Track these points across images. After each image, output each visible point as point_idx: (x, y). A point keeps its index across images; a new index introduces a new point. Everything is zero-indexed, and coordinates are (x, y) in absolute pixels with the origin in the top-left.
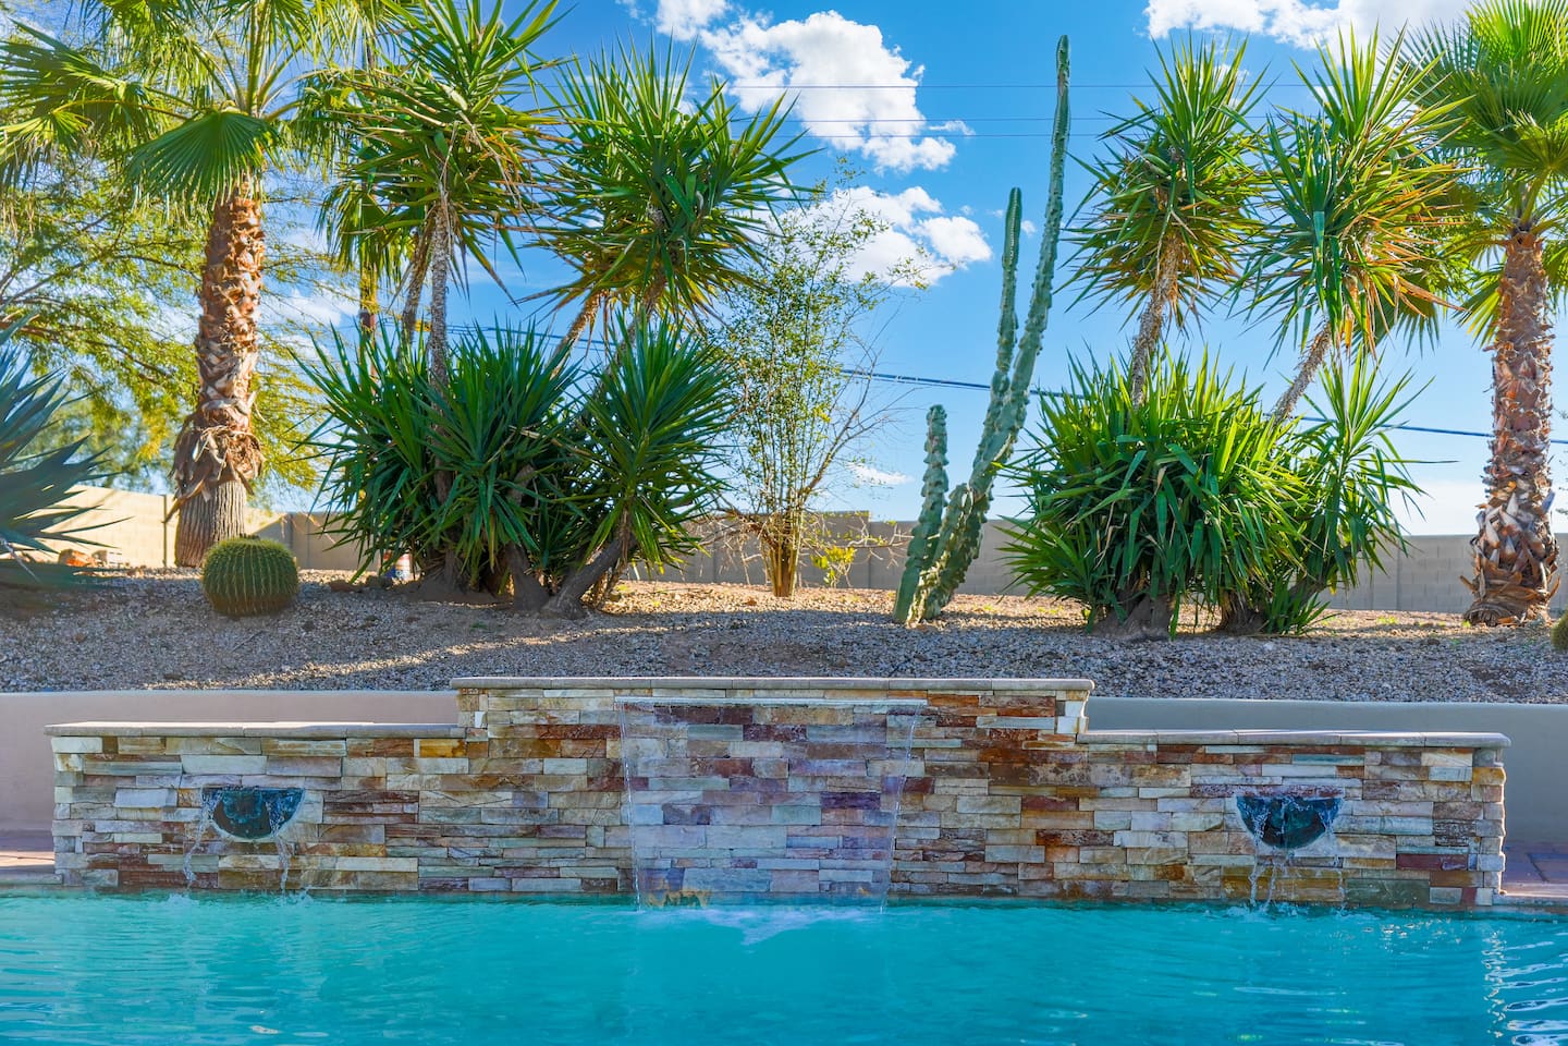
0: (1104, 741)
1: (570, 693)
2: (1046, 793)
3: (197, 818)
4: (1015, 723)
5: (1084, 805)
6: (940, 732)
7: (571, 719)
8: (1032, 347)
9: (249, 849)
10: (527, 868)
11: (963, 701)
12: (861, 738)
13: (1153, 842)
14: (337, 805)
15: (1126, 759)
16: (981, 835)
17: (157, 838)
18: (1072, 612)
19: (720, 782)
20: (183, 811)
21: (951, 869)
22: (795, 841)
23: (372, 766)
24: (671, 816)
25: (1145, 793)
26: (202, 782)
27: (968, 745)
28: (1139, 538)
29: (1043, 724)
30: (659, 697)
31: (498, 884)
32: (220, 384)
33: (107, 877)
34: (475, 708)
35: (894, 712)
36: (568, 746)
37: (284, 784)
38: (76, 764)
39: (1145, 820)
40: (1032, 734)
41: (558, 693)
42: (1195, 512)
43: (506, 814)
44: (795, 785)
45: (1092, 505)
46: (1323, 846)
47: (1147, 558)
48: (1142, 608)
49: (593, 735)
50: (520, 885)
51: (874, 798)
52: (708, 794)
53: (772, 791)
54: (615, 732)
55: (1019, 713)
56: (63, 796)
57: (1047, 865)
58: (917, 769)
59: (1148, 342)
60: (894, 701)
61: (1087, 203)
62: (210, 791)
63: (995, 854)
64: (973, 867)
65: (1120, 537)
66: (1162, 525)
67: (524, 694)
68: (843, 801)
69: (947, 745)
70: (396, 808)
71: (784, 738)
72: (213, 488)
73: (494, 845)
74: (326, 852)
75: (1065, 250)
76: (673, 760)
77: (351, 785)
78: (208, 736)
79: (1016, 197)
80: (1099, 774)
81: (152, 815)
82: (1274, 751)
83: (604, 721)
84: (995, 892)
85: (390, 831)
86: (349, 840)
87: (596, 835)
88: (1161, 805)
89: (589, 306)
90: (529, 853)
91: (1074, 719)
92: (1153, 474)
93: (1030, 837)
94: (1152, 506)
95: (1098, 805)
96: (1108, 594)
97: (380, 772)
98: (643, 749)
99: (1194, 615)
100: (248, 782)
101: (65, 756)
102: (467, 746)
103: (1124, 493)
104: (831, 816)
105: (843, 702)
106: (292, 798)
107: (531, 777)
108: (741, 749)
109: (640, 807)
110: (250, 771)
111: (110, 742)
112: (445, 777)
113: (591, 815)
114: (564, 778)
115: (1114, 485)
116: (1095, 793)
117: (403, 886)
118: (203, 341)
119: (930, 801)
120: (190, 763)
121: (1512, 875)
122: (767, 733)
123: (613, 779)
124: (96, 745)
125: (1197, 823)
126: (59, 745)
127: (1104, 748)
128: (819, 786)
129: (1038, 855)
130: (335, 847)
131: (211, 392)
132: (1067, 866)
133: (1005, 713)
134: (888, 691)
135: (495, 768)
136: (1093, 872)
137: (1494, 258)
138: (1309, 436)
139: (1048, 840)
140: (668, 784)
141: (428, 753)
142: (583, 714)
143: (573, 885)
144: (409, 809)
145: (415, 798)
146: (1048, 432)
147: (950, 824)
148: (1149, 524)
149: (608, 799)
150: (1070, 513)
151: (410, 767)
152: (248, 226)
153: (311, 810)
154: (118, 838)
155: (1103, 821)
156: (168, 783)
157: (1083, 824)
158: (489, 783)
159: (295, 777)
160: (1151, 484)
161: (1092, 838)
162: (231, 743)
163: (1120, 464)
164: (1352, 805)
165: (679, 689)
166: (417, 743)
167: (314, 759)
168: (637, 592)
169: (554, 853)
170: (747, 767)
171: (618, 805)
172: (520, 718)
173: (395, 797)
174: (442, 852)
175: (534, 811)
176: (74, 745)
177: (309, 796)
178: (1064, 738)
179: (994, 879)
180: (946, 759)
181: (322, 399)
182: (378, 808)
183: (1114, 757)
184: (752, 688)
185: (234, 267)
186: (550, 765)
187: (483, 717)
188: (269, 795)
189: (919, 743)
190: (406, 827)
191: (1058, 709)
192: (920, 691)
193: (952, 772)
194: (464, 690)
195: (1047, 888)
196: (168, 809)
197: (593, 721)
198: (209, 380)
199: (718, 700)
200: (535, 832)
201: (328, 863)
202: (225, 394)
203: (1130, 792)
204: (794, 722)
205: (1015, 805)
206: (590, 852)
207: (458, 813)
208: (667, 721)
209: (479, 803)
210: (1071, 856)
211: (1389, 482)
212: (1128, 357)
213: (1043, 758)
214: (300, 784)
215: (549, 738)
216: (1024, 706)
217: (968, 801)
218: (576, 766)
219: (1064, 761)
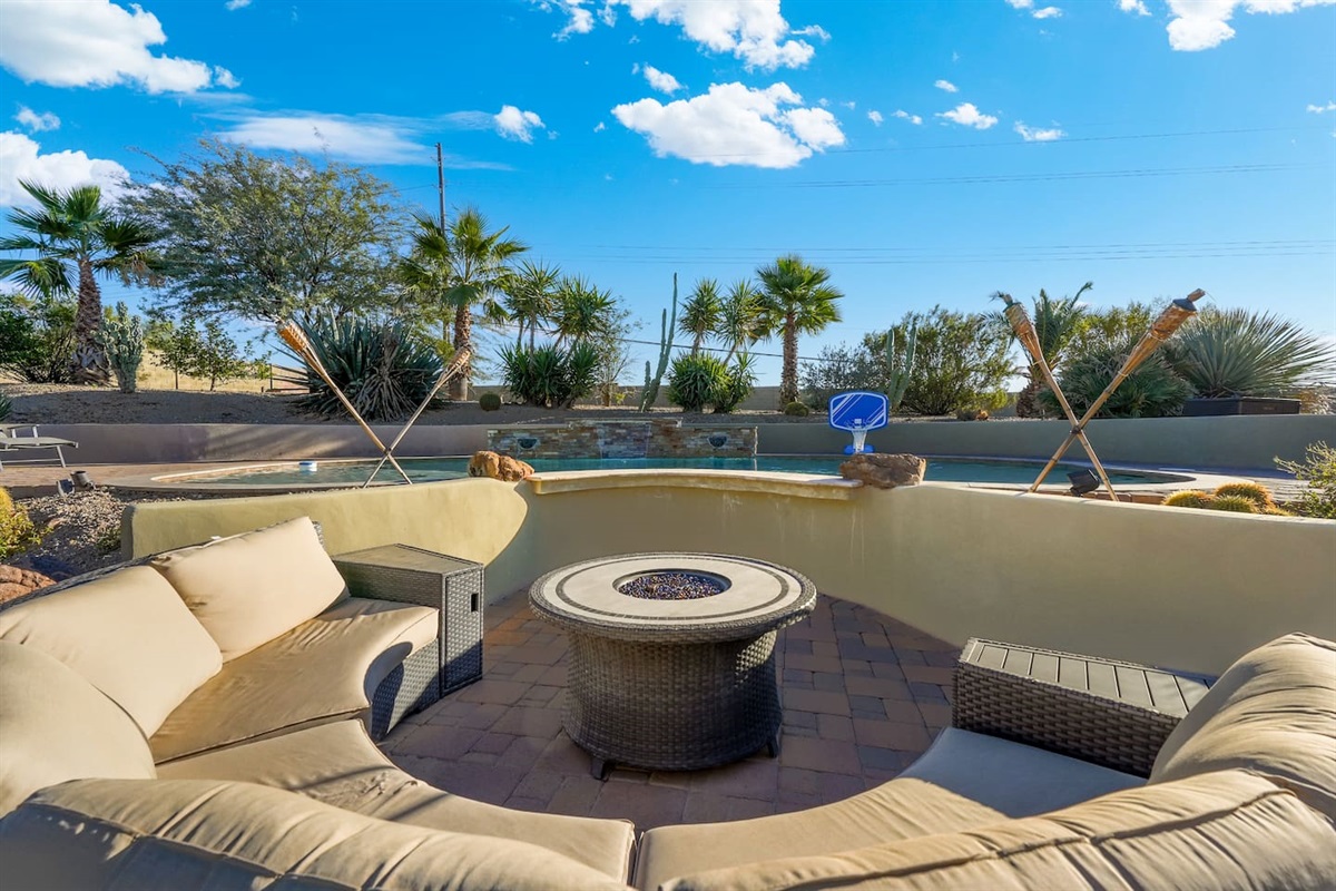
1: (587, 421)
2: (674, 438)
3: (517, 445)
4: (668, 426)
5: (681, 440)
6: (655, 427)
7: (587, 426)
8: (669, 347)
9: (526, 451)
10: (579, 454)
11: (659, 422)
13: (694, 446)
14: (544, 442)
15: (690, 432)
16: (663, 446)
17: (509, 449)
18: (680, 409)
20: (514, 444)
21: (658, 452)
23: (549, 435)
24: (606, 443)
25: (692, 438)
26: (517, 438)
27: (660, 429)
28: (694, 392)
29: (673, 426)
31: (574, 457)
34: (568, 424)
36: (587, 431)
37: (533, 438)
38: (492, 435)
39: (692, 443)
40: (672, 428)
41: (584, 421)
42: (706, 385)
43: (575, 443)
45: (683, 384)
46: (724, 446)
47: (696, 395)
48: (695, 407)
49: (591, 429)
50: (578, 457)
53: (624, 438)
54: (595, 428)
55: (669, 424)
56: (490, 442)
57: (675, 451)
59: (696, 347)
61: (682, 313)
62: (519, 440)
63: (665, 449)
64: (662, 452)
65: (690, 391)
66: (699, 388)
67: (578, 421)
69: (656, 429)
74: (541, 451)
75: (677, 323)
77: (546, 439)
78: (518, 430)
79: (665, 311)
80: (683, 434)
81: (508, 445)
82: (718, 431)
83: (593, 426)
84: (665, 456)
85: (553, 447)
86: (545, 448)
87: (592, 447)
88: (695, 440)
90: (579, 450)
91: (679, 425)
92: (697, 377)
93: (671, 446)
94: (697, 384)
95: (684, 440)
96: (688, 405)
97: (551, 436)
98: (600, 431)
100: (526, 438)
101: (490, 434)
103: (691, 381)
106: (535, 441)
107: (580, 436)
109: (600, 442)
110: (526, 436)
111: (499, 431)
112: (564, 437)
113: (591, 444)
114: (586, 436)
115: (688, 380)
116: (684, 438)
117: (555, 457)
119: (654, 440)
120: (515, 435)
123: (596, 437)
124: (496, 432)
125: (702, 444)
126: (490, 432)
127: (684, 429)
130: (543, 450)
132: (678, 451)
133: (666, 424)
135: (573, 435)
136: (683, 453)
139: (675, 447)
141: (560, 433)
143: (588, 456)
144: (556, 443)
145: (558, 441)
147: (657, 444)
148: (696, 388)
149: (594, 440)
150: (679, 386)
151: (556, 434)
153: (538, 443)
154: (501, 449)
155: (685, 443)
156: (511, 438)
157: (681, 444)
158: (572, 438)
160: (696, 380)
161: (684, 446)
162: (523, 431)
163: (690, 375)
164: (729, 439)
165: (607, 420)
166: (558, 430)
167: (538, 434)
169: (584, 451)
171: (596, 441)
172: (577, 426)
173: (554, 441)
174: (563, 451)
175: (580, 442)
176: (492, 432)
177: (538, 441)
178: (677, 428)
179: (665, 454)
180: (656, 432)
182: (551, 443)
183: (686, 431)
184: (621, 419)
186: (583, 435)
187: (571, 425)
188: (530, 440)
189: (652, 429)
190: (556, 446)
191: (676, 424)
192: (652, 420)
193: (657, 434)
195: (675, 455)
196: (511, 444)
197: (591, 426)
200: (581, 447)
201: (541, 453)
203: (689, 437)
206: (591, 451)
207: (566, 443)
209: (570, 441)
212: (692, 350)
213: (673, 431)
214: (536, 438)
215: (583, 429)
216: (670, 422)
217: (661, 440)
218: (588, 434)
219: (678, 432)
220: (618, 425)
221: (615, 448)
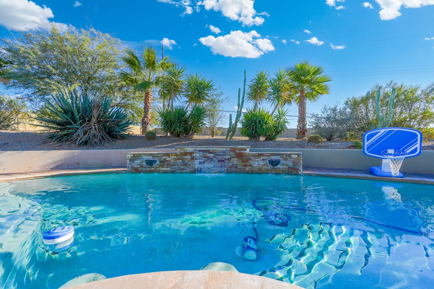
0: (252, 153)
1: (188, 148)
2: (244, 160)
3: (144, 164)
4: (240, 151)
5: (249, 161)
6: (232, 153)
7: (188, 151)
8: (242, 107)
9: (150, 167)
10: (183, 169)
11: (234, 149)
12: (222, 153)
13: (258, 166)
14: (161, 162)
15: (255, 156)
16: (237, 165)
17: (139, 166)
18: (247, 138)
19: (206, 159)
20: (143, 163)
21: (233, 169)
22: (215, 166)
23: (165, 157)
24: (200, 163)
25: (257, 160)
26: (145, 159)
27: (235, 154)
28: (255, 129)
29: (244, 152)
30: (199, 149)
31: (180, 171)
32: (147, 113)
33: (133, 171)
34: (177, 150)
35: (226, 150)
36: (188, 155)
37: (155, 160)
38: (130, 158)
39: (257, 163)
40: (243, 153)
41: (187, 148)
42: (262, 126)
43: (181, 163)
44: (215, 159)
45: (249, 125)
46: (279, 166)
47: (256, 132)
48: (255, 138)
49: (191, 153)
50: (182, 171)
51: (224, 160)
52: (204, 160)
53: (212, 160)
54: (193, 153)
55: (241, 150)
56: (128, 161)
57: (245, 169)
58: (229, 157)
59: (256, 106)
60: (226, 149)
61: (248, 90)
62: (146, 161)
63: (239, 167)
64: (236, 169)
65: (253, 129)
66: (258, 128)
67: (183, 149)
68: (219, 161)
69: (233, 154)
70: (168, 162)
71: (213, 153)
72: (146, 125)
73: (179, 166)
74: (160, 168)
75: (246, 95)
76: (200, 156)
77: (162, 160)
78: (146, 154)
79: (240, 89)
80: (251, 157)
81: (139, 164)
82: (272, 155)
83: (192, 152)
84: (238, 172)
85: (167, 165)
86: (163, 166)
87: (191, 165)
88: (259, 161)
89: (190, 103)
90: (183, 167)
91: (248, 151)
92: (256, 122)
93: (243, 165)
94: (257, 125)
95: (251, 161)
96: (251, 136)
97: (166, 158)
98: (197, 155)
99: (262, 139)
100: (150, 159)
101: (128, 157)
102: (176, 155)
103: (253, 124)
104: (219, 163)
105: (220, 149)
106: (155, 161)
107: (183, 158)
108: (208, 155)
109: (197, 162)
110: (150, 158)
111: (134, 155)
112: (174, 159)
113: (191, 163)
114: (187, 159)
115: (252, 123)
116: (250, 160)
117: (169, 172)
118: (145, 108)
119: (231, 161)
120: (143, 157)
121: (303, 170)
122: (211, 153)
123: (193, 159)
124: (132, 155)
125: (263, 163)
126: (128, 155)
127: (251, 154)
128: (217, 159)
129: (244, 167)
130: (161, 167)
131: (146, 114)
132: (247, 169)
133: (239, 150)
134: (225, 148)
135: (179, 157)
136: (250, 169)
137: (299, 95)
138: (275, 117)
139: (245, 165)
140: (200, 159)
141: (171, 156)
142: (190, 151)
143: (189, 171)
144: (169, 162)
145: (170, 161)
146: (244, 117)
147: (233, 164)
148: (256, 127)
149: (193, 161)
150: (247, 126)
151: (169, 157)
152: (150, 94)
153: (158, 163)
154: (135, 166)
155: (251, 163)
156: (141, 160)
157: (249, 164)
158: (179, 159)
159: (156, 159)
160: (256, 123)
161: (251, 165)
162: (148, 155)
163: (253, 121)
164: (282, 161)
165: (201, 148)
166: (170, 154)
167: (158, 157)
168: (196, 137)
169: (186, 167)
170: (209, 157)
171: (194, 162)
172: (182, 151)
173: (168, 161)
174: (173, 167)
175: (184, 162)
176: (129, 155)
177: (157, 161)
178: (247, 153)
179: (238, 170)
180: (232, 156)
181: (159, 115)
182: (166, 162)
183: (252, 156)
184: (209, 148)
185: (148, 99)
186: (186, 157)
187: (178, 151)
188: (153, 161)
189: (229, 154)
190: (169, 165)
191: (246, 150)
192: (229, 148)
193: (233, 157)
194: (176, 148)
195: (245, 171)
196: (141, 163)
197: (191, 152)
198: (146, 113)
199: (205, 149)
200: (184, 165)
201: (160, 169)
202: (147, 114)
203: (255, 160)
204: (214, 152)
205: (241, 161)
206: (191, 167)
207: (175, 163)
208: (199, 152)
209: (177, 162)
210: (248, 167)
211: (285, 122)
212: (253, 108)
213: (244, 156)
214: (156, 160)
215: (186, 154)
216: (242, 149)
217: (235, 161)
218: (189, 157)
219: (247, 156)
220: (209, 152)
221: (206, 165)
